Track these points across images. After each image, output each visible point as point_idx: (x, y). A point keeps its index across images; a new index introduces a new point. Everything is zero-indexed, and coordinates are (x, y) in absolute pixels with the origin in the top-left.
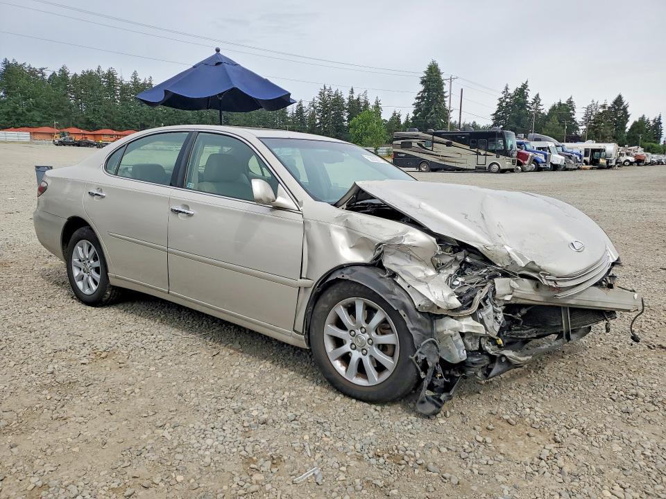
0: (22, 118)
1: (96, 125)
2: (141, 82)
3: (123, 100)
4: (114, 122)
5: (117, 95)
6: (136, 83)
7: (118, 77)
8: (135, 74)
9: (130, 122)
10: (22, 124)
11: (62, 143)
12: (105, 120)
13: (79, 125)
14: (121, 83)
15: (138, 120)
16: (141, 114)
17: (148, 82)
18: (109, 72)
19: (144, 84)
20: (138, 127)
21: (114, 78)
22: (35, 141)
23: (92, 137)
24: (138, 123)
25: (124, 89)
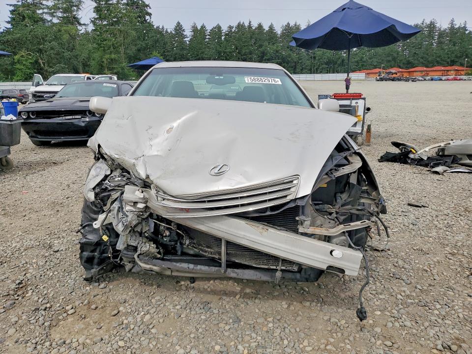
0: (365, 64)
1: (414, 64)
2: (457, 27)
3: (440, 43)
4: (428, 61)
5: (435, 40)
6: (452, 28)
7: (438, 25)
8: (453, 21)
9: (442, 60)
10: (364, 68)
11: (382, 80)
12: (421, 60)
13: (402, 66)
14: (440, 30)
15: (449, 58)
16: (453, 53)
17: (463, 26)
18: (431, 22)
19: (459, 28)
20: (448, 63)
21: (434, 27)
22: (368, 79)
23: (408, 74)
24: (449, 60)
25: (442, 34)
